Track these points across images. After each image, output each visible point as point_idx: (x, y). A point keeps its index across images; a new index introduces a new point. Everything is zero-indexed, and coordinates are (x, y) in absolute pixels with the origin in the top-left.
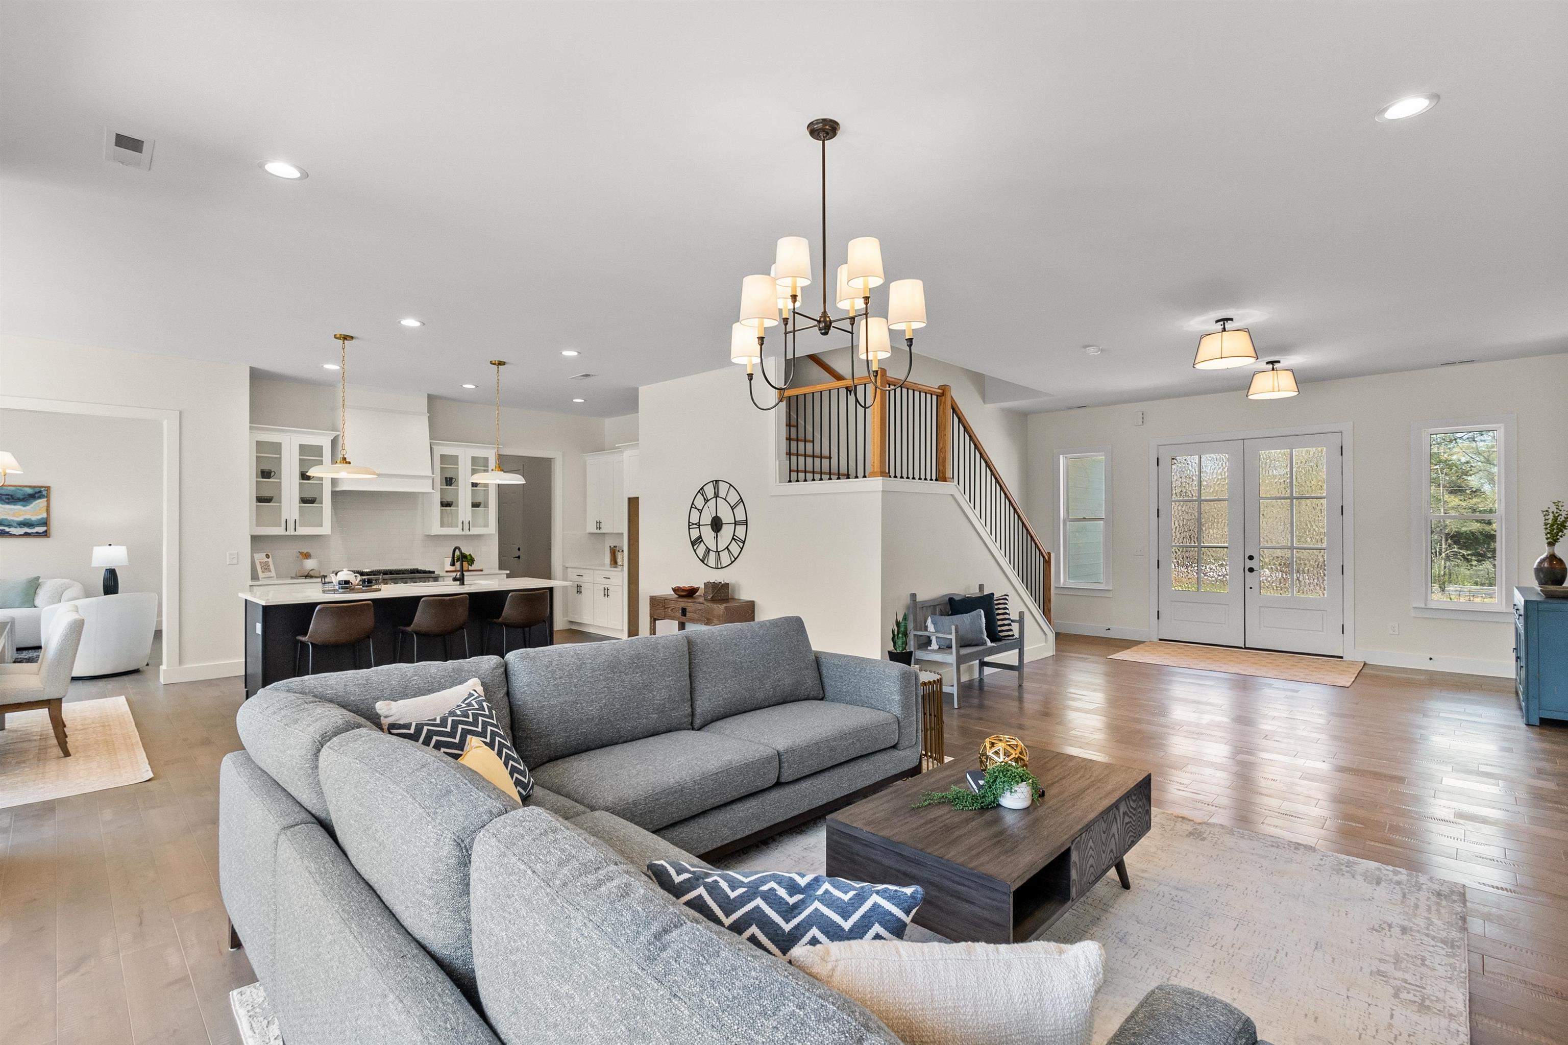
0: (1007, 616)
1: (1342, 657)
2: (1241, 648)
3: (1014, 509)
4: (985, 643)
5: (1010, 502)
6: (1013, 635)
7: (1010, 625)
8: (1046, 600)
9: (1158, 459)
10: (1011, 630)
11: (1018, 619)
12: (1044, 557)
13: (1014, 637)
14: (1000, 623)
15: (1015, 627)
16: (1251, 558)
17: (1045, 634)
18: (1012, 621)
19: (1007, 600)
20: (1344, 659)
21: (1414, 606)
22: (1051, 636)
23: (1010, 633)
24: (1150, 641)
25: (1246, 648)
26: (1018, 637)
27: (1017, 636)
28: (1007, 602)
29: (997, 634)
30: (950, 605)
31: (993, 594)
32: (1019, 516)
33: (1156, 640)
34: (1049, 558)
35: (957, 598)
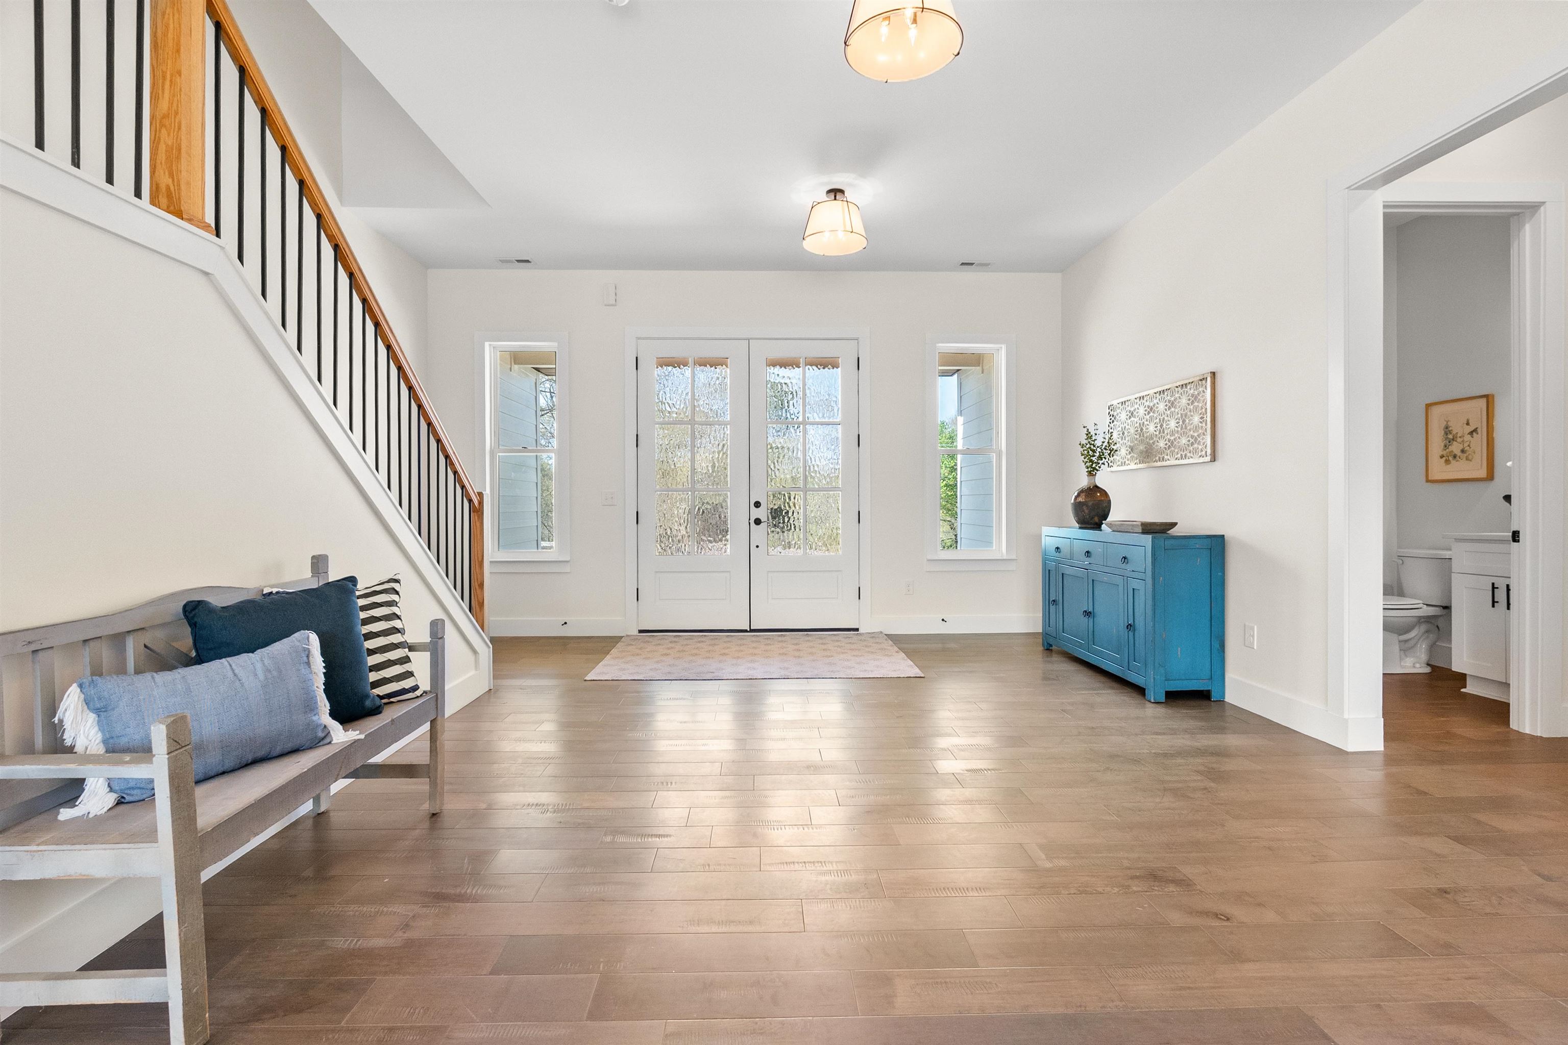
0: (395, 638)
1: (857, 630)
2: (746, 631)
3: (410, 388)
4: (321, 739)
5: (400, 368)
6: (415, 688)
7: (406, 660)
8: (475, 584)
9: (637, 358)
10: (410, 674)
11: (428, 640)
12: (470, 501)
13: (418, 693)
14: (372, 660)
15: (420, 664)
16: (757, 505)
17: (475, 652)
18: (412, 648)
19: (397, 593)
20: (861, 631)
21: (929, 557)
22: (485, 652)
23: (407, 684)
24: (627, 636)
25: (752, 631)
26: (428, 688)
27: (425, 684)
28: (395, 597)
29: (367, 696)
30: (193, 625)
31: (352, 580)
32: (420, 407)
33: (636, 633)
34: (481, 503)
35: (217, 601)
